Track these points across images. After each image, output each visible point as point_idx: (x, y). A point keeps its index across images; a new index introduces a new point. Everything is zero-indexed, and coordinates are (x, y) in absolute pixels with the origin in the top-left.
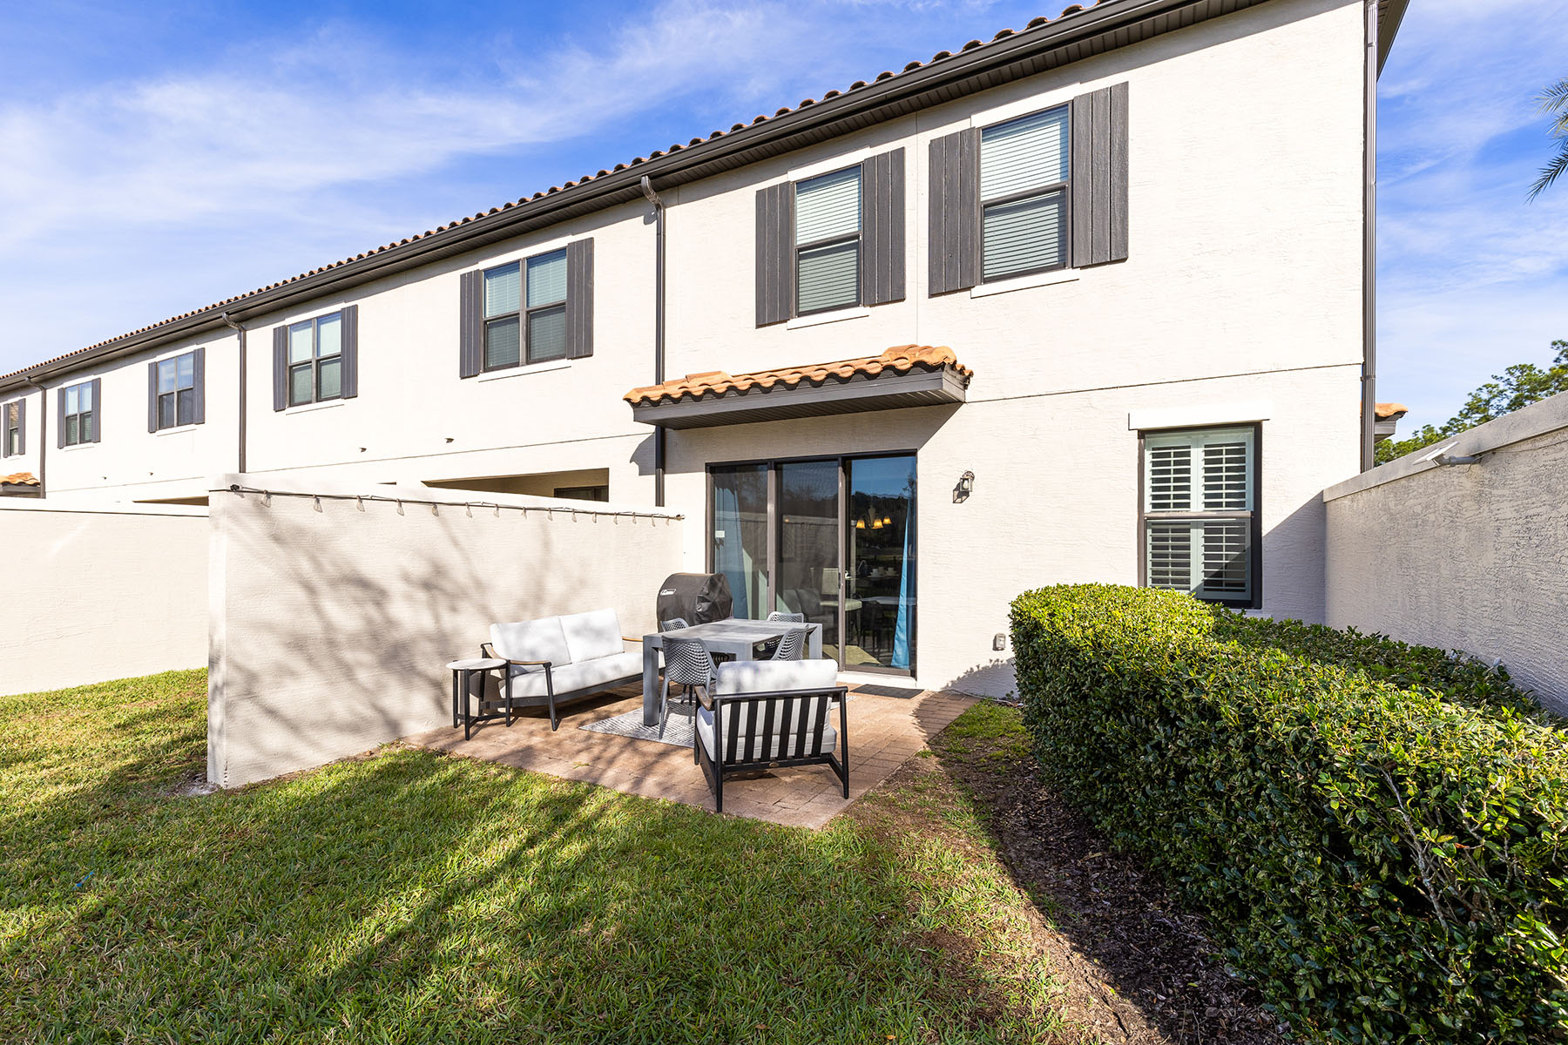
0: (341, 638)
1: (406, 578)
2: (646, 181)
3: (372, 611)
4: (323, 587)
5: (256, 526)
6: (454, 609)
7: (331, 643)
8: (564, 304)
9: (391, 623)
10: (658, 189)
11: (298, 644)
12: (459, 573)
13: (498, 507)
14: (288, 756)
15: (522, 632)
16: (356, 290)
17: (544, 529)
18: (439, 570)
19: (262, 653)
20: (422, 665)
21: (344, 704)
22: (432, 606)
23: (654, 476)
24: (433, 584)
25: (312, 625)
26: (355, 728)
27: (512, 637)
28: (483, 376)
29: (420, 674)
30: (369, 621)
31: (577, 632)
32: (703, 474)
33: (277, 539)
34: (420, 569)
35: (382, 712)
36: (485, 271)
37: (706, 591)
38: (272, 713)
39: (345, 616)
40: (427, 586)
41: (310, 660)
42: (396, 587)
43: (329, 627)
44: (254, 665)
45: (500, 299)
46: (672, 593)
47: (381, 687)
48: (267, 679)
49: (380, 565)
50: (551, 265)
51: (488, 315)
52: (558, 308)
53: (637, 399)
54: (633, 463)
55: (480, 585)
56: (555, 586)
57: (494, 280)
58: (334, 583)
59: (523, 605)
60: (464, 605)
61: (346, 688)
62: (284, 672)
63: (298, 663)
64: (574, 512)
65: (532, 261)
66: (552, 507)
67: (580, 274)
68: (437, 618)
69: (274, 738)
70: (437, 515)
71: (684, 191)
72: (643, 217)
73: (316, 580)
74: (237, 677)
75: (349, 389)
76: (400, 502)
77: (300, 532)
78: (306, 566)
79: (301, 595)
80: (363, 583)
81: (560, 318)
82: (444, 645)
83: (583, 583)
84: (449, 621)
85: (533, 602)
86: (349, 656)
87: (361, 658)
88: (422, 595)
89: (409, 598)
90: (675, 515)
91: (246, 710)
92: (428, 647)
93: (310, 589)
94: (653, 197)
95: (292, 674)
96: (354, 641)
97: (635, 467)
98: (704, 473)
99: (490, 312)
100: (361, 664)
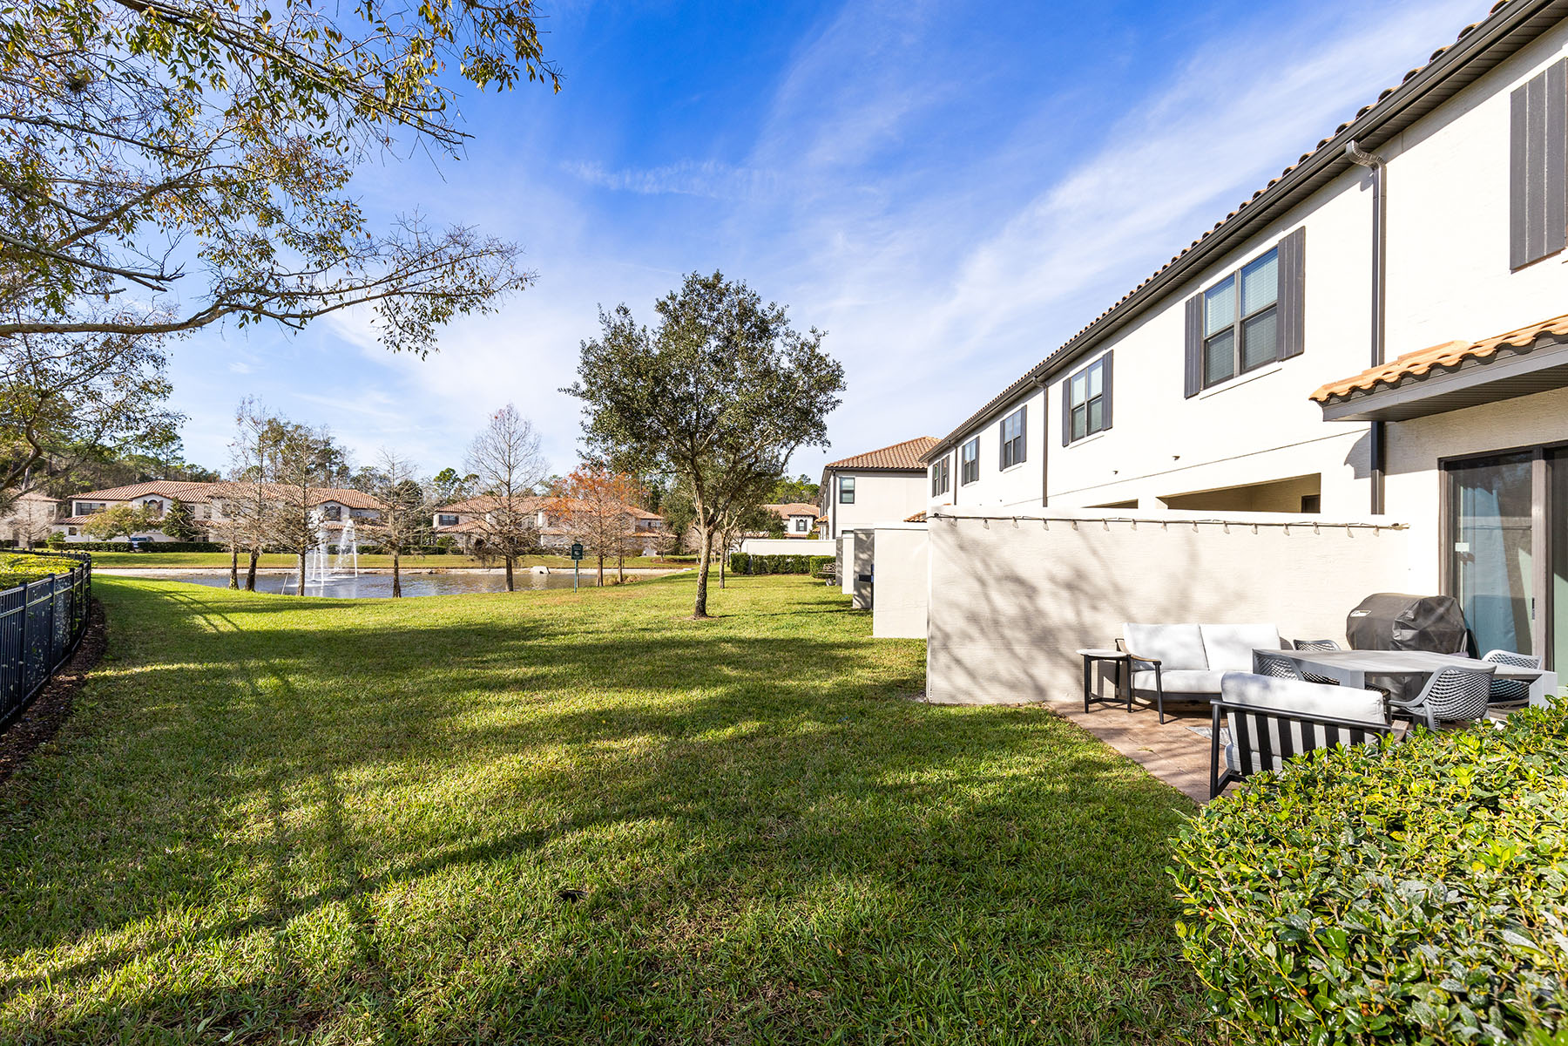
0: (1003, 619)
1: (1053, 580)
2: (1351, 147)
3: (1025, 602)
4: (991, 581)
5: (950, 539)
6: (1094, 608)
7: (996, 623)
8: (1275, 305)
9: (1040, 613)
10: (1369, 149)
11: (973, 618)
12: (1098, 576)
13: (1135, 522)
14: (969, 694)
15: (1153, 633)
16: (1114, 337)
17: (1190, 542)
18: (1080, 575)
19: (954, 622)
20: (1065, 649)
21: (1006, 667)
22: (1075, 604)
23: (1370, 479)
24: (1075, 585)
25: (983, 609)
26: (1013, 686)
27: (1141, 637)
28: (1203, 393)
29: (1061, 655)
30: (1023, 609)
31: (1219, 643)
32: (1435, 473)
33: (962, 547)
34: (1064, 573)
35: (1031, 677)
36: (1205, 292)
37: (1411, 615)
38: (958, 662)
39: (1006, 604)
40: (1070, 587)
41: (982, 631)
42: (1044, 585)
43: (994, 610)
44: (948, 629)
45: (1221, 314)
46: (1364, 615)
47: (1032, 659)
48: (955, 639)
49: (1030, 568)
50: (1265, 267)
51: (1210, 333)
52: (1270, 310)
53: (1323, 397)
54: (1348, 465)
55: (1118, 589)
56: (1203, 597)
57: (1215, 298)
58: (999, 579)
59: (1166, 612)
60: (1102, 605)
61: (1005, 655)
62: (967, 637)
63: (974, 631)
64: (1226, 524)
65: (1246, 270)
66: (1196, 520)
67: (1290, 270)
68: (1078, 613)
69: (962, 680)
70: (1076, 529)
71: (1411, 133)
72: (1359, 184)
73: (985, 576)
74: (938, 634)
75: (1107, 424)
76: (1045, 520)
77: (976, 543)
78: (979, 566)
79: (976, 587)
80: (1018, 580)
81: (1272, 320)
82: (1084, 635)
83: (1240, 597)
84: (1088, 617)
85: (1179, 608)
86: (1008, 633)
87: (1017, 635)
88: (1065, 594)
89: (1054, 595)
90: (1390, 525)
91: (943, 658)
92: (1071, 636)
93: (982, 582)
94: (1365, 161)
95: (971, 639)
96: (1013, 623)
97: (1350, 470)
98: (1437, 471)
99: (1212, 328)
100: (1019, 641)
